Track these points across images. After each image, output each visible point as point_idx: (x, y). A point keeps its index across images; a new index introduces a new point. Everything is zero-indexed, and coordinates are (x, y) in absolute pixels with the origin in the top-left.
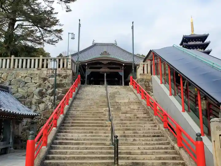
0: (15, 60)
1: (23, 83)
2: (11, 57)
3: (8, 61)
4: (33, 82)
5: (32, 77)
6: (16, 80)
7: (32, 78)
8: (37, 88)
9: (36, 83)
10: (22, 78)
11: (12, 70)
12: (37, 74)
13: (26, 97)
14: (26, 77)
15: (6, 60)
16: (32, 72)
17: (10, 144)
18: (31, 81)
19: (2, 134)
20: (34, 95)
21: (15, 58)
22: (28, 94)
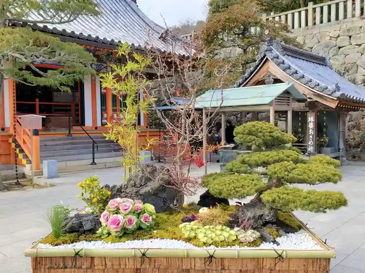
0: (314, 10)
1: (336, 48)
2: (307, 5)
3: (303, 14)
4: (354, 43)
5: (350, 35)
6: (320, 45)
7: (350, 37)
8: (362, 54)
9: (360, 45)
10: (330, 39)
11: (312, 28)
12: (361, 27)
13: (343, 73)
14: (339, 36)
15: (300, 12)
16: (349, 25)
17: (341, 151)
18: (350, 42)
19: (325, 135)
20: (359, 67)
21: (314, 6)
22: (345, 68)
